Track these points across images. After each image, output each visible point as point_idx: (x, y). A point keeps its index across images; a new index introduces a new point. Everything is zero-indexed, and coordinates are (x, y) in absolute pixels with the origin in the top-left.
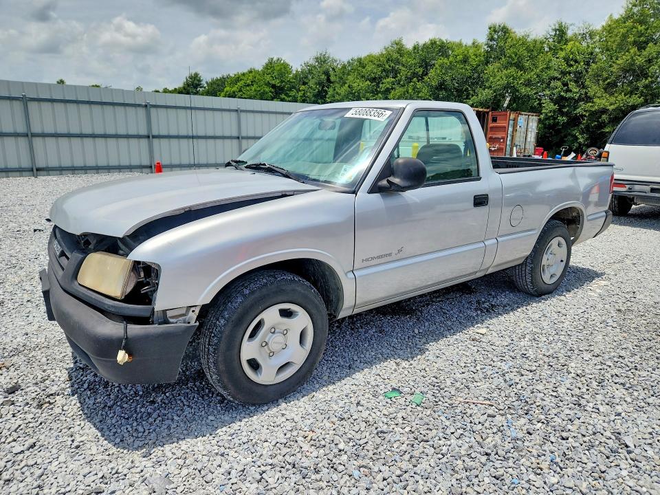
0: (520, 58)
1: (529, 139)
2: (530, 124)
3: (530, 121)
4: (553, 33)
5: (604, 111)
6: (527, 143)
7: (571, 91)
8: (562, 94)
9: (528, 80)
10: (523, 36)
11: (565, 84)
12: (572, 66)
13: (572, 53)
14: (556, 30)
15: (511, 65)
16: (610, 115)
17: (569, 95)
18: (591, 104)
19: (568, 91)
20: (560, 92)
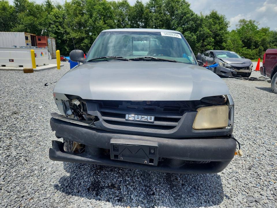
0: (34, 12)
1: (53, 49)
2: (53, 42)
3: (52, 41)
4: (46, 3)
5: (74, 38)
6: (53, 51)
7: (60, 30)
8: (57, 30)
9: (40, 22)
10: (33, 2)
11: (57, 27)
12: (57, 19)
13: (57, 14)
14: (47, 2)
15: (31, 15)
16: (76, 40)
17: (59, 31)
18: (69, 35)
19: (59, 29)
20: (56, 30)
